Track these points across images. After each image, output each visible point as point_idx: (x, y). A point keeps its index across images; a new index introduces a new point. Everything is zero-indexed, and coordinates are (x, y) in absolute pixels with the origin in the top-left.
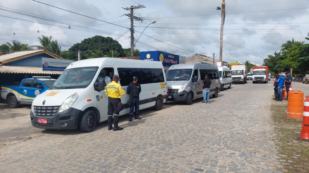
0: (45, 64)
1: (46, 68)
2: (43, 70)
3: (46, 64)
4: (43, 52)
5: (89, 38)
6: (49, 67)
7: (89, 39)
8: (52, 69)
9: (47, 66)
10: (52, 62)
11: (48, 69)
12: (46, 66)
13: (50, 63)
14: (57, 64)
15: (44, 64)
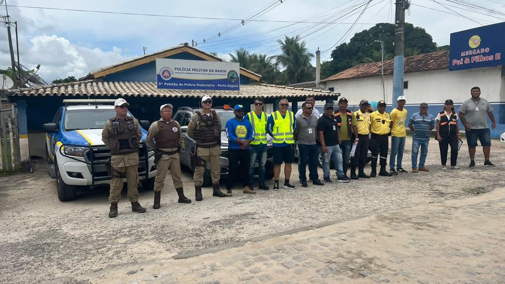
0: (163, 73)
1: (167, 82)
2: (159, 87)
3: (166, 74)
4: (182, 49)
5: (363, 31)
6: (174, 80)
7: (365, 31)
8: (180, 85)
9: (168, 77)
10: (180, 69)
11: (171, 84)
12: (165, 77)
13: (177, 71)
14: (193, 72)
15: (161, 74)
